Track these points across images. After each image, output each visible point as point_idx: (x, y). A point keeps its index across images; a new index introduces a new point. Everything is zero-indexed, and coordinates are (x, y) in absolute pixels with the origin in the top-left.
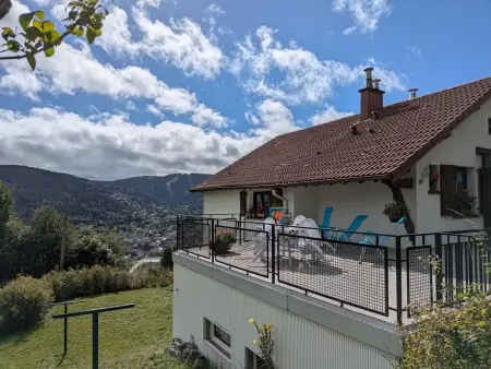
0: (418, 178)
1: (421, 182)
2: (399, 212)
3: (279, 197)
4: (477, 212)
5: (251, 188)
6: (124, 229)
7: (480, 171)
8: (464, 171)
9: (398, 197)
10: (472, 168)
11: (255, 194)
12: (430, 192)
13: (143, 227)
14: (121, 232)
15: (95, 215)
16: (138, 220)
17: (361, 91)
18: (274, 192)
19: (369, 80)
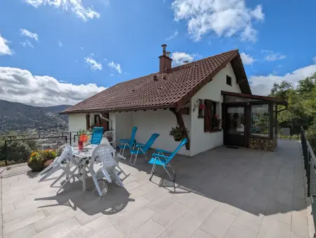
0: (192, 108)
1: (194, 110)
2: (181, 134)
3: (106, 119)
4: (221, 128)
5: (94, 112)
6: (54, 131)
7: (223, 104)
8: (214, 103)
9: (180, 121)
10: (219, 103)
11: (96, 116)
12: (199, 117)
13: (64, 129)
14: (52, 132)
15: (37, 124)
16: (61, 126)
17: (160, 57)
18: (101, 115)
19: (164, 51)
